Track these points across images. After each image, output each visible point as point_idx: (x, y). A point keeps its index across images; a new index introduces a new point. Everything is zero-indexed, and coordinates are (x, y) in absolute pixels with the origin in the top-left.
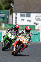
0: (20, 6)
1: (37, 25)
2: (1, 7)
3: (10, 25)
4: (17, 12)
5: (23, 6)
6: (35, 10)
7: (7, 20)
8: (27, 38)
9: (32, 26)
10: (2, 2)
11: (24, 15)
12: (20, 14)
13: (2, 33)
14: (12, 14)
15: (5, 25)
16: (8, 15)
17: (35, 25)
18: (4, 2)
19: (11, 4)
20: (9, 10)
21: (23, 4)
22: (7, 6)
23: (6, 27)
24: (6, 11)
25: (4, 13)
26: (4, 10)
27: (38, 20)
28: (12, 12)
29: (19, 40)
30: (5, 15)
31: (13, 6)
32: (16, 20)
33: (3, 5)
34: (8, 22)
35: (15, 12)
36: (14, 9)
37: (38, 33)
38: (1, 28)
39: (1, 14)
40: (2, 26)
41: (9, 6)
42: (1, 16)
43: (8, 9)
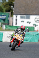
0: (20, 9)
1: (36, 26)
2: (2, 9)
3: (10, 26)
4: (17, 14)
5: (23, 8)
6: (34, 12)
7: (8, 22)
8: (21, 36)
9: (32, 27)
10: (3, 5)
11: (24, 17)
12: (20, 16)
13: (3, 34)
14: (12, 16)
15: (6, 27)
16: (9, 17)
17: (34, 26)
18: (5, 5)
19: (12, 7)
20: (10, 13)
21: (23, 7)
22: (7, 9)
23: (7, 28)
24: (7, 13)
25: (5, 15)
26: (5, 12)
27: (37, 22)
28: (12, 14)
29: (15, 37)
30: (6, 17)
31: (13, 9)
32: (16, 22)
33: (4, 7)
34: (8, 24)
35: (15, 14)
36: (14, 11)
37: (37, 34)
38: (2, 29)
39: (2, 16)
40: (3, 27)
41: (10, 9)
42: (2, 18)
43: (9, 11)
